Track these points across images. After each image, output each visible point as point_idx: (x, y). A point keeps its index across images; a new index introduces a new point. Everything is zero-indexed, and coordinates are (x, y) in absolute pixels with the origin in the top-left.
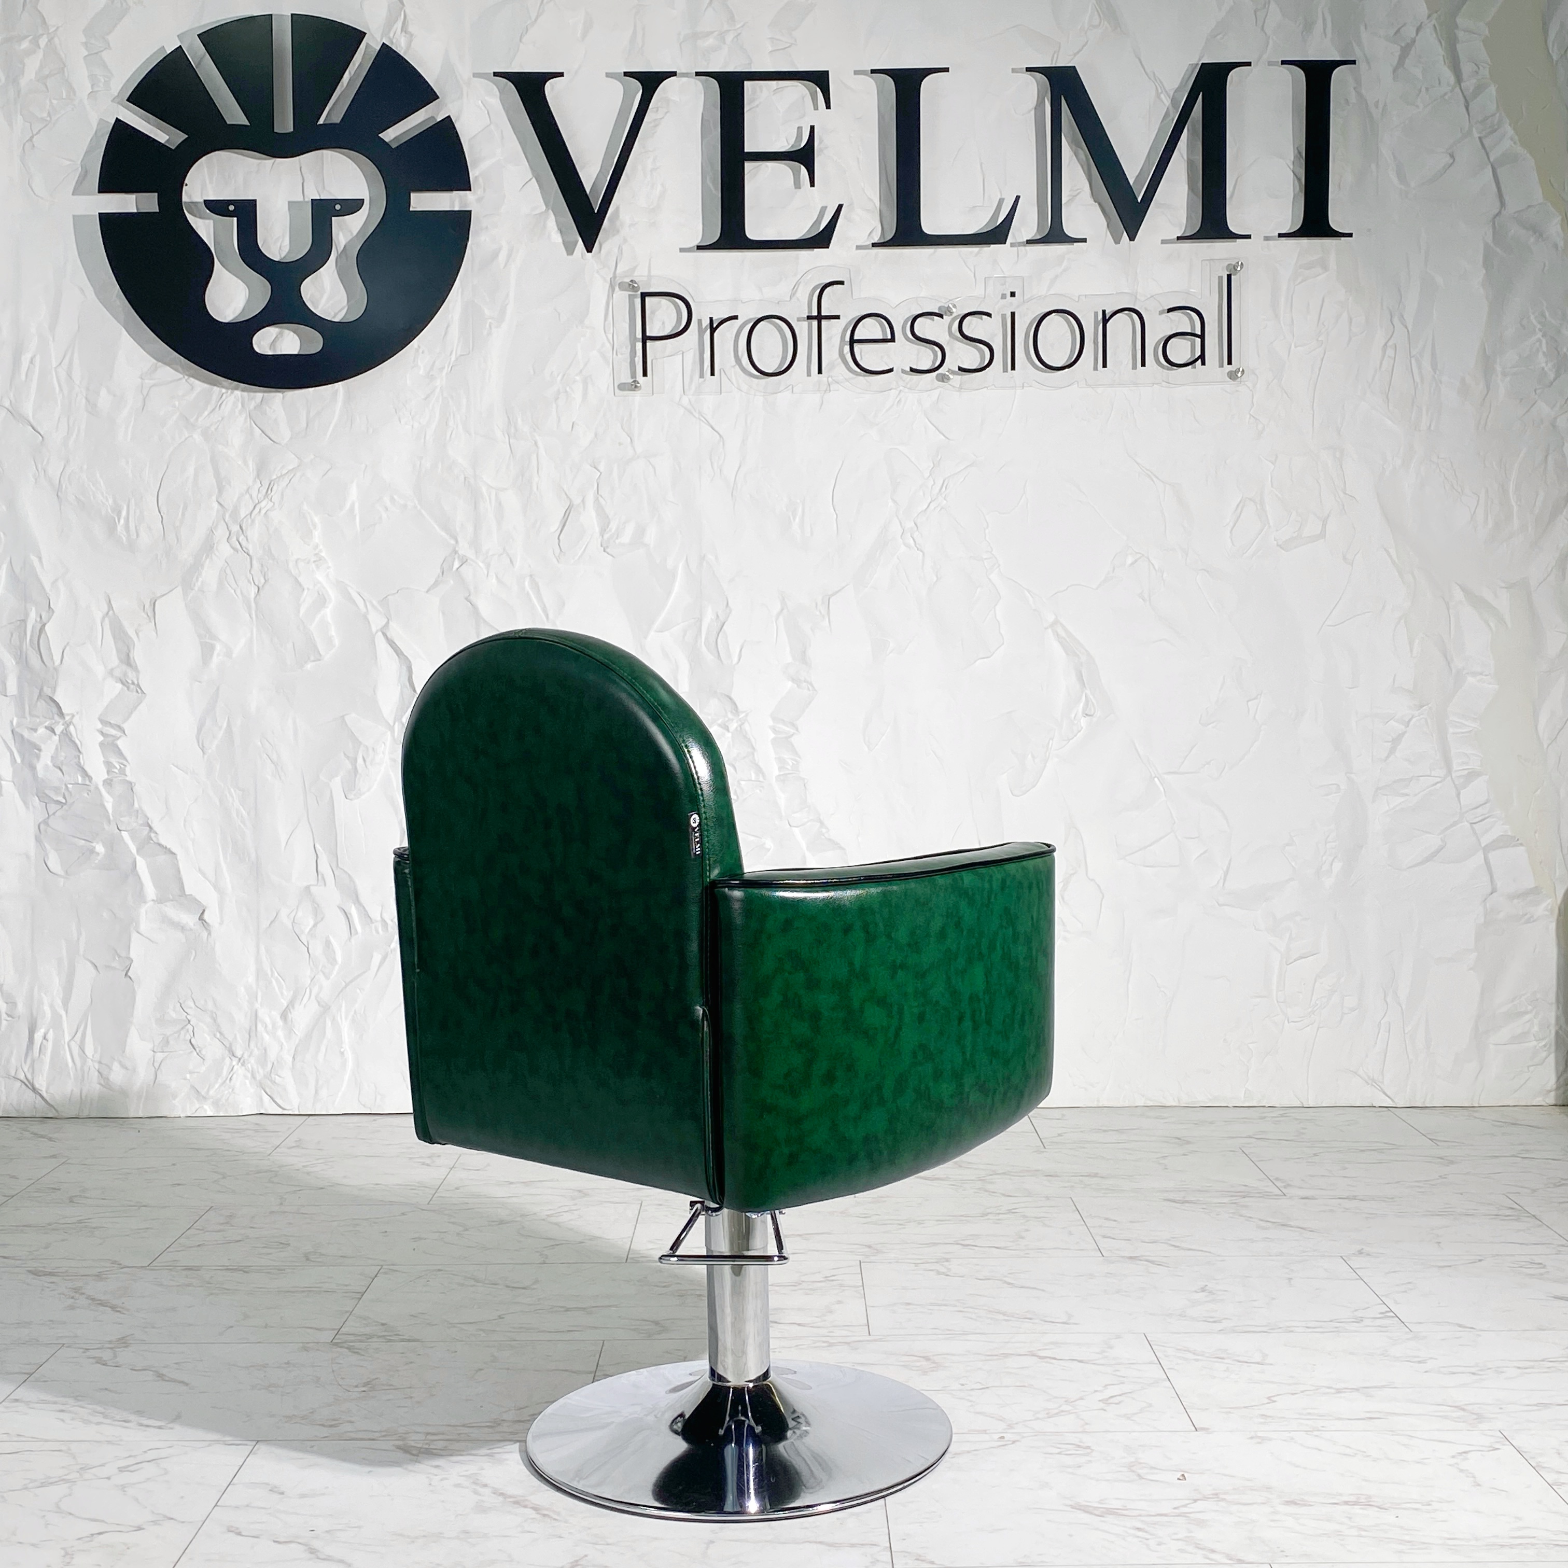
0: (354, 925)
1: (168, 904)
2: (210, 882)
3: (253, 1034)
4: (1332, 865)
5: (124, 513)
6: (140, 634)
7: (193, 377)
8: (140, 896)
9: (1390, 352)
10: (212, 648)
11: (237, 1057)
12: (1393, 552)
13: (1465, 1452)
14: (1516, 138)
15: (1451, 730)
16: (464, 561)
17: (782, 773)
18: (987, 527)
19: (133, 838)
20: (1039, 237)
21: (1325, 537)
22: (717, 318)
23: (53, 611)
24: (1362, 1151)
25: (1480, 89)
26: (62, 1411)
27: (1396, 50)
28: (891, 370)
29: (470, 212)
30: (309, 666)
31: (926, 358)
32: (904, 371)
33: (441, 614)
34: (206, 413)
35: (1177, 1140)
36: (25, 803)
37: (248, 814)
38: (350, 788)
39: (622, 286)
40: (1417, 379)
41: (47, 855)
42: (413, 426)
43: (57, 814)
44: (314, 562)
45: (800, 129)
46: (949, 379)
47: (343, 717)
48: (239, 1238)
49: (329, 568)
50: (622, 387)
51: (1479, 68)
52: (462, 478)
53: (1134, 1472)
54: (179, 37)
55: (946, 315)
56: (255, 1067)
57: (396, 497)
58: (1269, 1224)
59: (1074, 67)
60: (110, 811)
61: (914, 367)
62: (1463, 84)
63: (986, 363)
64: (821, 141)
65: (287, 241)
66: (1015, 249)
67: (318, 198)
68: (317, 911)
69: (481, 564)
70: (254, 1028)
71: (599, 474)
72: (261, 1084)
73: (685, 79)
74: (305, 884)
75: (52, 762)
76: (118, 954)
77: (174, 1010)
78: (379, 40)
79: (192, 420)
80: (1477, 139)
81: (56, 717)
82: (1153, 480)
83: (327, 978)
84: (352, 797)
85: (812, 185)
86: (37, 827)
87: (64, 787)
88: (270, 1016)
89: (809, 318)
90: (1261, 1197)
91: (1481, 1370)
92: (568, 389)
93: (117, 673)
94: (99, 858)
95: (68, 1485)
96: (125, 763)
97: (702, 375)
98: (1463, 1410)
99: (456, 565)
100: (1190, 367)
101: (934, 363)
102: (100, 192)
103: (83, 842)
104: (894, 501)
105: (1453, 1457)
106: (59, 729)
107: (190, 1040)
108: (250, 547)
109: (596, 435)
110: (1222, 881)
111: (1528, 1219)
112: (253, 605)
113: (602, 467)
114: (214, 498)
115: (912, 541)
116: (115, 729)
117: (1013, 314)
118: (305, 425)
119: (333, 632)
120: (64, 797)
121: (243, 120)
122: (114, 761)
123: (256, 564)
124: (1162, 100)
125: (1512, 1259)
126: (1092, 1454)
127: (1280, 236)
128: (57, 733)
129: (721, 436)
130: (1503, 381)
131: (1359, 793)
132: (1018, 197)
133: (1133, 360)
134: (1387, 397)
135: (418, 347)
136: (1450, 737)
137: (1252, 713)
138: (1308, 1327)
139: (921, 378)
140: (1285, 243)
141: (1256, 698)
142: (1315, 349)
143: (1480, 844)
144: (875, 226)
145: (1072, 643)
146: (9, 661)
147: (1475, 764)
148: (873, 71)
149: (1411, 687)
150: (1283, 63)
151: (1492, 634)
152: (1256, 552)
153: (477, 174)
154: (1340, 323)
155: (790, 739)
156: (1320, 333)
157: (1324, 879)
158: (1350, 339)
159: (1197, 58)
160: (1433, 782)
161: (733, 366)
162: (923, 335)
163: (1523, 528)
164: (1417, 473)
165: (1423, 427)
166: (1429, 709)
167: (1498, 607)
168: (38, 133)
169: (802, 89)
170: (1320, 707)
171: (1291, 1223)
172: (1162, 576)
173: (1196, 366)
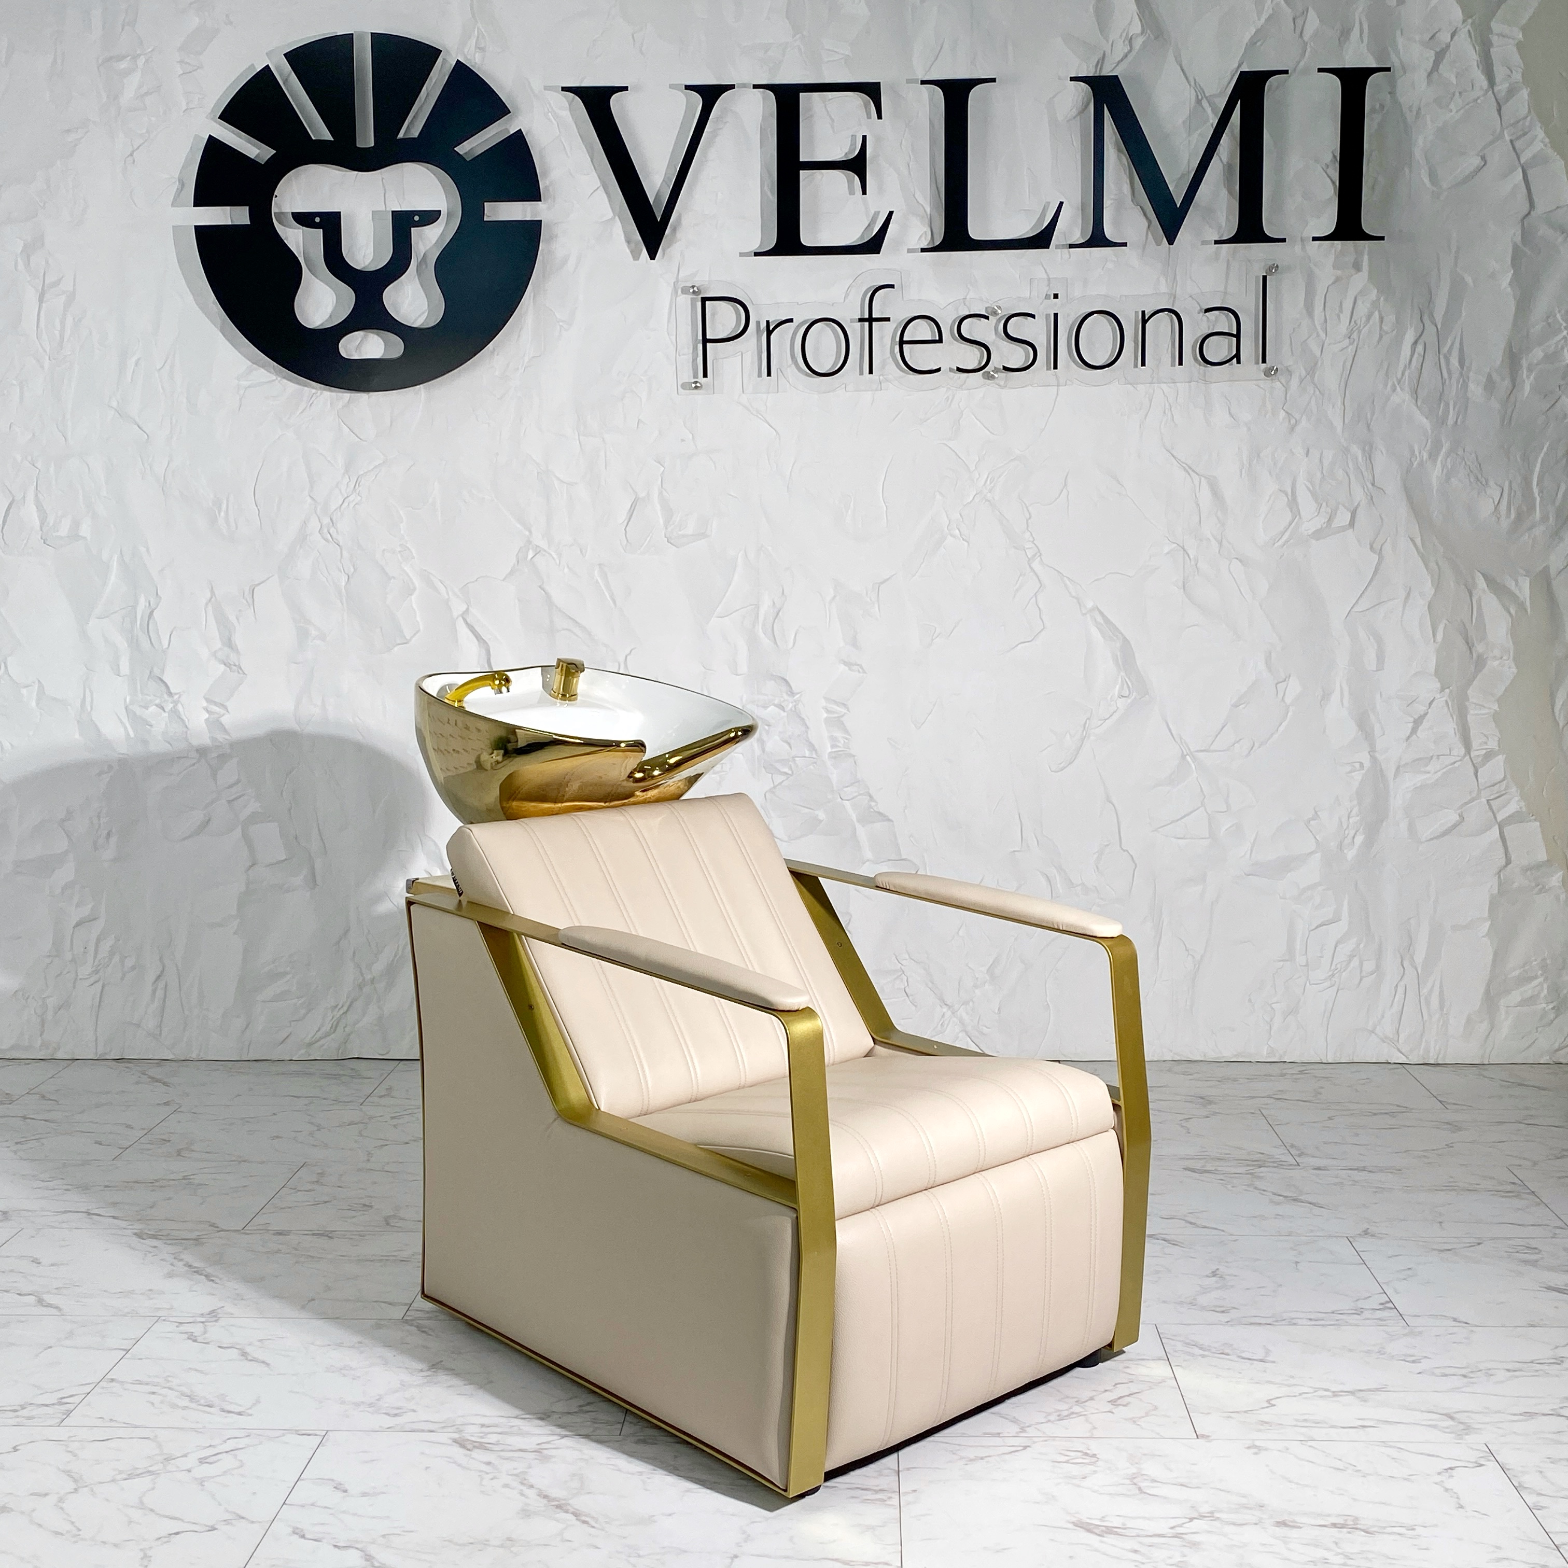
4: (1354, 838)
5: (224, 507)
6: (241, 619)
7: (284, 378)
9: (1420, 348)
10: (307, 632)
12: (1418, 541)
13: (1451, 1469)
14: (1547, 140)
15: (1472, 712)
16: (538, 551)
17: (834, 750)
18: (1030, 518)
20: (1081, 242)
21: (1353, 528)
22: (774, 318)
23: (161, 599)
25: (1512, 92)
26: (154, 1393)
27: (1431, 55)
28: (939, 370)
29: (541, 221)
30: (395, 649)
31: (972, 357)
32: (951, 370)
33: (517, 601)
34: (297, 413)
35: (1201, 1100)
39: (685, 291)
40: (1445, 375)
42: (489, 425)
44: (400, 552)
45: (854, 137)
46: (993, 377)
48: (326, 1199)
49: (413, 558)
50: (685, 386)
51: (1512, 72)
52: (536, 473)
53: (1135, 1484)
54: (267, 56)
55: (992, 315)
57: (474, 491)
58: (1281, 1198)
59: (1117, 76)
61: (961, 367)
62: (1496, 89)
63: (1029, 363)
64: (873, 151)
65: (371, 251)
66: (1059, 252)
67: (400, 209)
69: (554, 555)
71: (662, 469)
73: (743, 90)
75: (162, 737)
78: (453, 55)
79: (285, 419)
80: (1509, 142)
81: (166, 696)
82: (1189, 474)
85: (864, 192)
89: (861, 320)
90: (1275, 1167)
91: (1472, 1373)
92: (634, 389)
93: (221, 655)
95: (152, 1477)
96: (228, 737)
97: (760, 375)
98: (1452, 1418)
99: (531, 554)
100: (1227, 365)
101: (980, 363)
102: (196, 204)
104: (941, 493)
105: (1439, 1474)
106: (168, 707)
108: (340, 538)
109: (660, 432)
110: (1249, 852)
111: (1527, 1196)
112: (343, 591)
113: (666, 461)
114: (307, 492)
115: (957, 532)
116: (218, 708)
117: (1056, 315)
118: (387, 423)
119: (418, 618)
121: (326, 135)
122: (219, 736)
123: (345, 553)
124: (1202, 106)
125: (1510, 1242)
126: (1099, 1463)
127: (1315, 239)
128: (166, 710)
129: (777, 433)
130: (1528, 377)
131: (1381, 770)
132: (1061, 204)
133: (1172, 357)
134: (1415, 393)
135: (494, 349)
136: (1470, 718)
137: (1281, 694)
138: (1311, 1319)
139: (968, 377)
140: (1320, 246)
141: (1285, 680)
142: (1347, 347)
143: (1495, 818)
144: (925, 232)
145: (1109, 628)
146: (122, 644)
147: (1493, 744)
148: (923, 82)
149: (1432, 670)
150: (1320, 70)
151: (1512, 620)
152: (1287, 541)
153: (548, 183)
154: (1371, 322)
155: (842, 719)
156: (1352, 332)
157: (1345, 851)
158: (1381, 337)
159: (1236, 65)
160: (1453, 761)
161: (790, 366)
162: (970, 334)
163: (1545, 519)
164: (1444, 466)
165: (1450, 422)
166: (1451, 692)
167: (1519, 595)
168: (138, 148)
169: (856, 100)
170: (1346, 689)
171: (1302, 1198)
172: (1196, 565)
173: (1232, 364)
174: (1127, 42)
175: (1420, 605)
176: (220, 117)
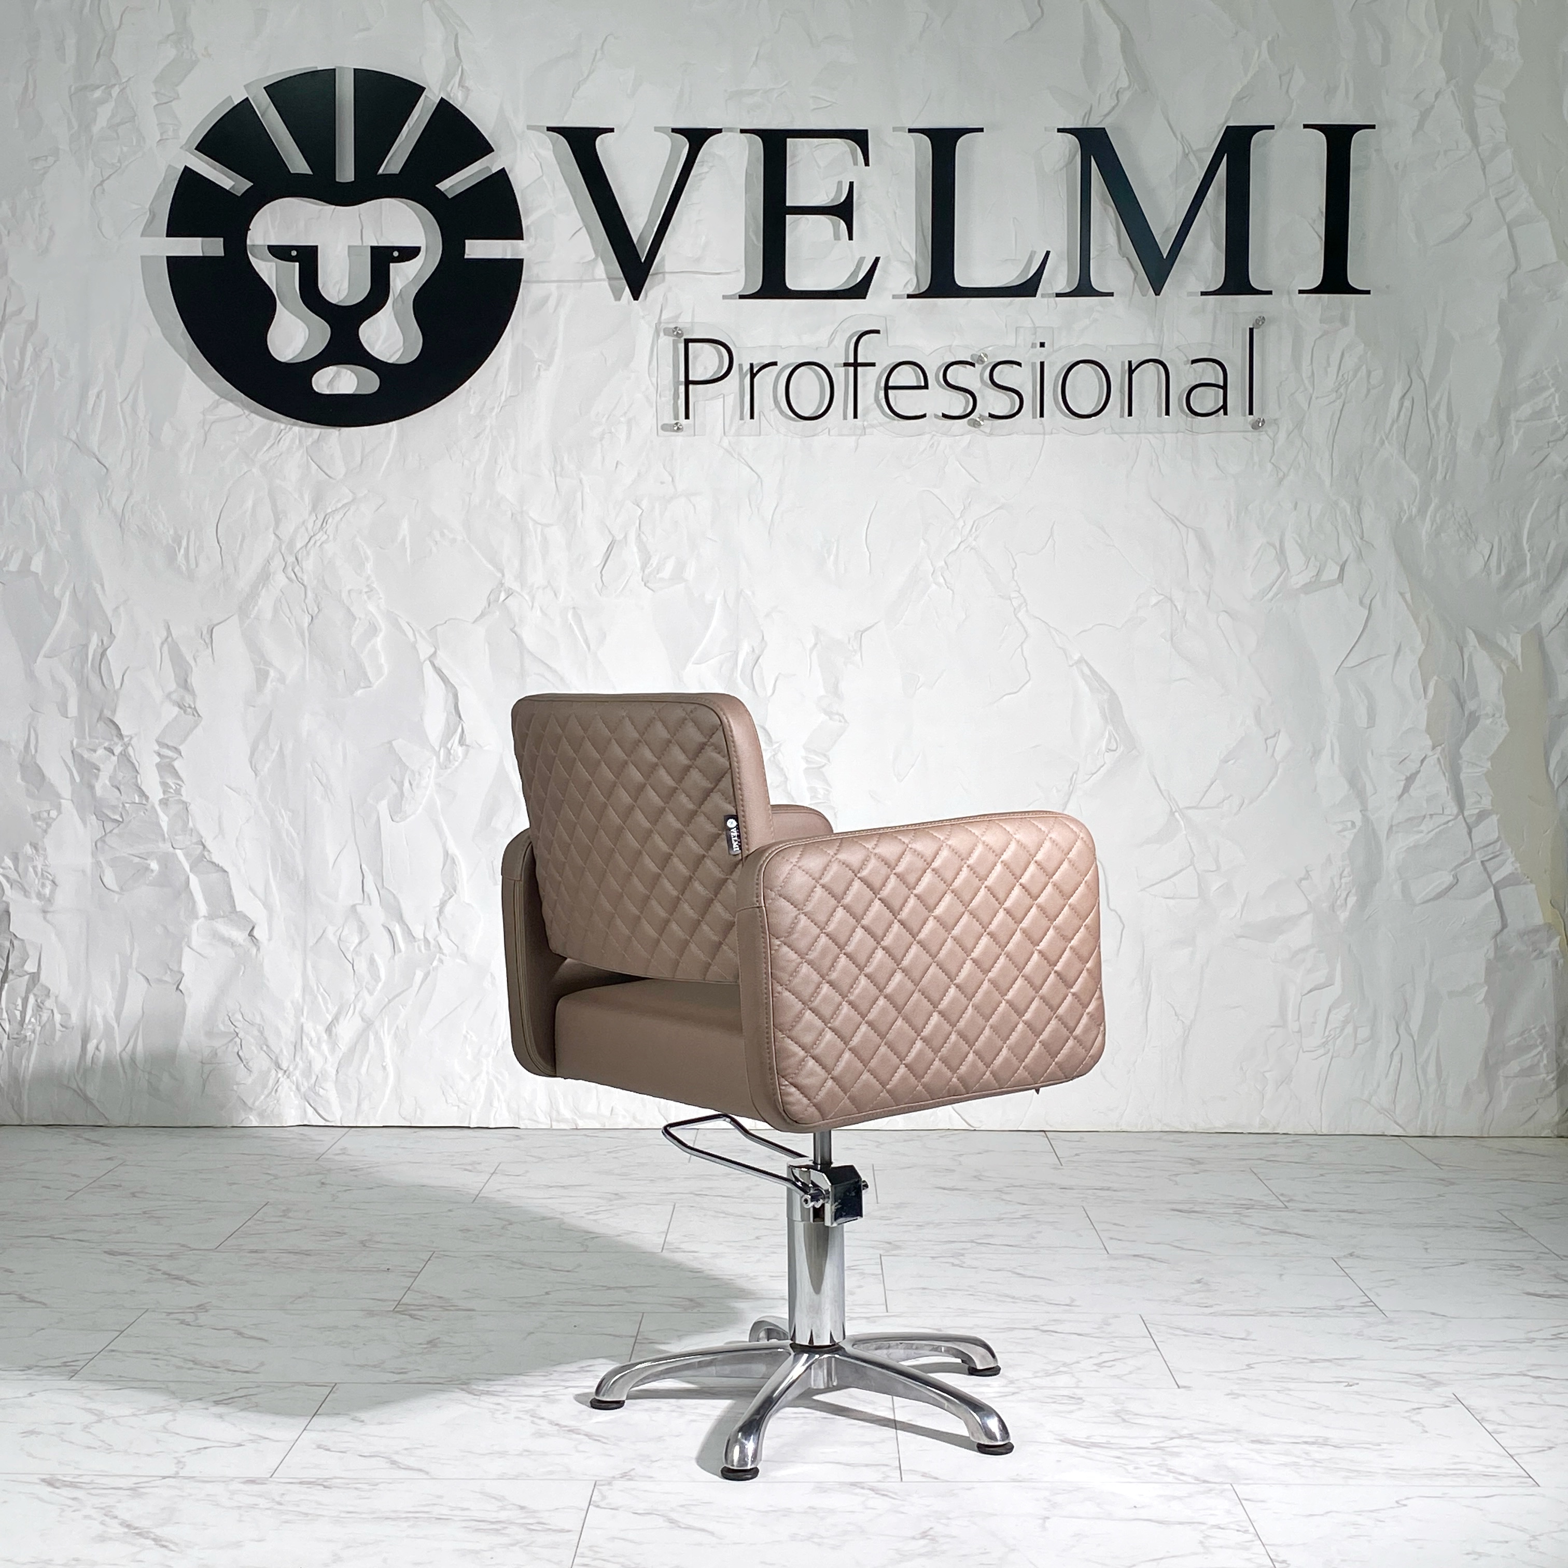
0: (398, 943)
1: (219, 920)
2: (260, 900)
3: (298, 1047)
4: (1346, 899)
5: (184, 543)
6: (197, 660)
7: (252, 412)
8: (193, 913)
9: (1407, 403)
10: (267, 674)
11: (282, 1069)
12: (1408, 596)
13: (1419, 1408)
14: (1531, 200)
15: (1464, 770)
16: (510, 593)
17: (813, 802)
18: (1016, 567)
19: (187, 855)
20: (1068, 290)
21: (1342, 582)
22: (758, 361)
23: (115, 637)
24: (1367, 1173)
25: (1496, 152)
27: (1416, 114)
28: (924, 416)
30: (359, 693)
31: (958, 404)
32: (936, 416)
33: (487, 645)
34: (265, 448)
35: (1190, 1161)
36: (84, 822)
37: (298, 834)
38: (396, 811)
39: (667, 332)
40: (1434, 431)
41: (103, 872)
42: (463, 464)
43: (114, 831)
44: (366, 592)
45: (840, 183)
46: (980, 425)
47: (390, 742)
48: (297, 1228)
49: (380, 598)
50: (665, 427)
51: (1495, 132)
52: (509, 513)
54: (246, 87)
55: (978, 363)
56: (300, 1079)
57: (446, 531)
59: (1104, 129)
60: (165, 829)
61: (946, 413)
62: (1480, 148)
63: (1015, 411)
64: (859, 197)
65: (346, 285)
66: (1045, 300)
67: (377, 244)
68: (362, 928)
69: (527, 598)
70: (299, 1041)
71: (640, 511)
72: (304, 1095)
73: (730, 134)
74: (351, 903)
75: (110, 781)
76: (169, 969)
77: (223, 1023)
78: (437, 93)
79: (251, 455)
80: (1494, 200)
81: (116, 739)
82: (1176, 525)
83: (371, 993)
84: (398, 819)
85: (851, 238)
86: (94, 844)
87: (121, 806)
88: (314, 1030)
89: (846, 365)
90: (1265, 1209)
91: (1446, 1348)
92: (613, 430)
93: (174, 697)
94: (154, 875)
96: (180, 783)
97: (742, 418)
98: (1424, 1377)
99: (503, 596)
100: (1214, 416)
101: (965, 410)
102: (168, 235)
103: (137, 860)
104: (925, 541)
105: (1407, 1412)
106: (118, 750)
107: (238, 1053)
108: (305, 578)
109: (639, 474)
110: (1240, 913)
111: (1516, 1231)
112: (307, 634)
113: (644, 504)
114: (271, 529)
115: (942, 580)
116: (171, 751)
117: (1042, 364)
118: (359, 459)
119: (383, 660)
120: (121, 816)
121: (306, 170)
122: (171, 781)
123: (309, 594)
124: (1189, 160)
125: (1494, 1262)
126: (1084, 1404)
127: (1301, 292)
128: (117, 751)
129: (759, 476)
130: (1516, 433)
131: (1373, 829)
132: (1048, 253)
133: (1158, 408)
134: (1404, 448)
135: (470, 388)
136: (1462, 776)
137: (1270, 750)
138: (1292, 1313)
139: (953, 423)
140: (1307, 298)
141: (1274, 736)
142: (1334, 401)
143: (1491, 881)
144: (911, 279)
145: (1096, 681)
146: (71, 684)
147: (1486, 803)
148: (911, 131)
149: (1423, 725)
150: (1306, 126)
151: (1504, 679)
152: (1276, 594)
153: (529, 223)
154: (1359, 374)
155: (823, 769)
156: (1340, 385)
157: (1338, 913)
158: (1368, 391)
159: (1223, 121)
160: (1446, 820)
161: (772, 410)
162: (955, 382)
163: (1535, 575)
164: (1433, 521)
165: (1439, 477)
166: (1443, 749)
167: (1510, 652)
168: (108, 178)
169: (842, 146)
170: (1337, 746)
171: (1288, 1230)
172: (1184, 617)
173: (1218, 416)
174: (1114, 96)
175: (1410, 661)
176: (197, 149)
